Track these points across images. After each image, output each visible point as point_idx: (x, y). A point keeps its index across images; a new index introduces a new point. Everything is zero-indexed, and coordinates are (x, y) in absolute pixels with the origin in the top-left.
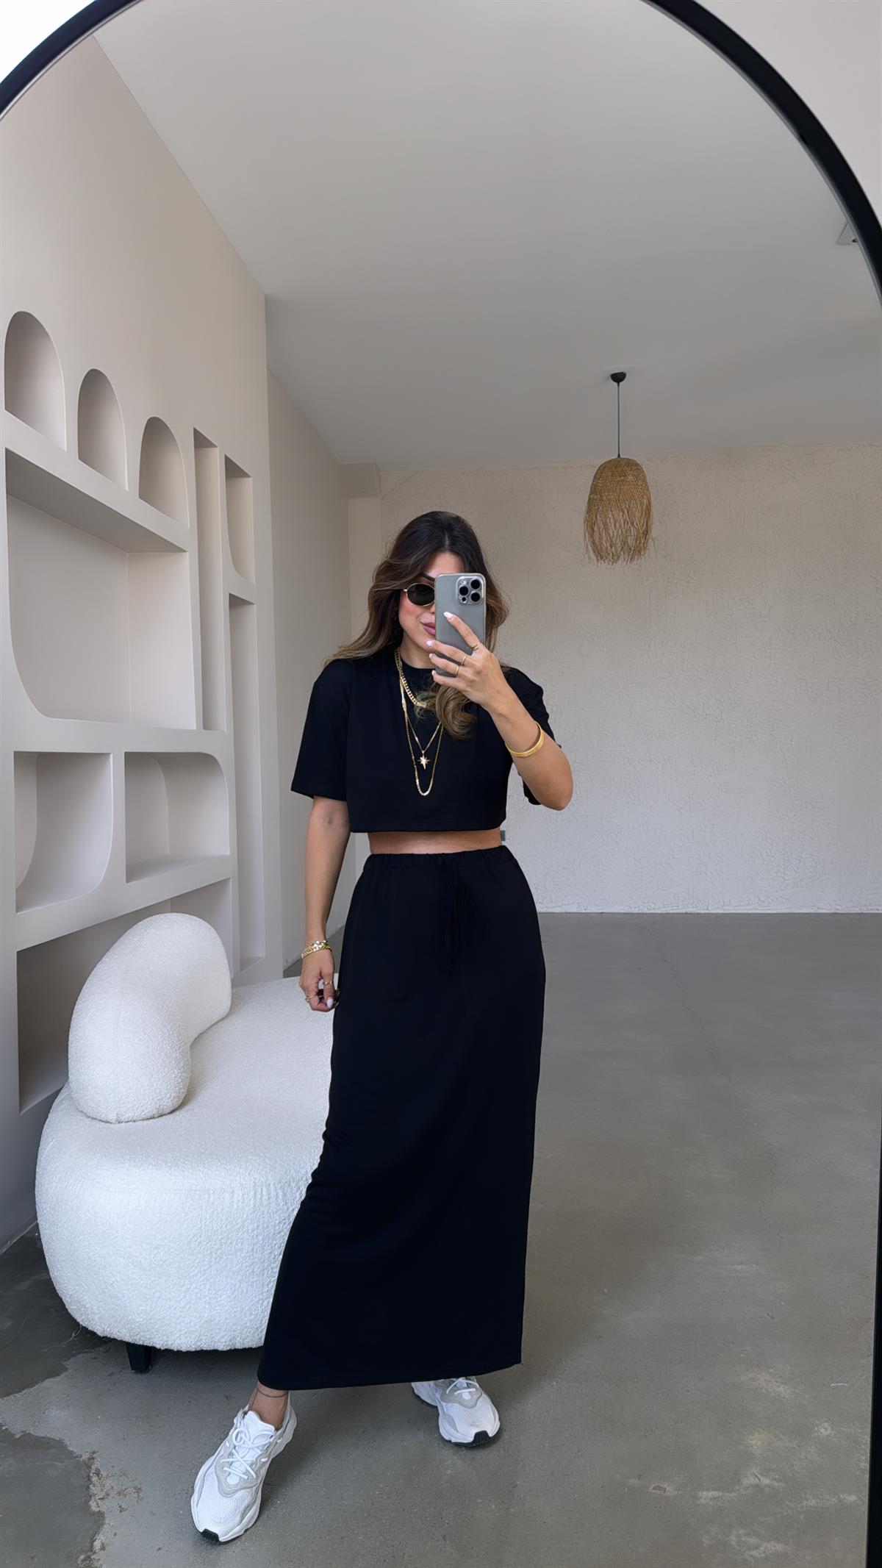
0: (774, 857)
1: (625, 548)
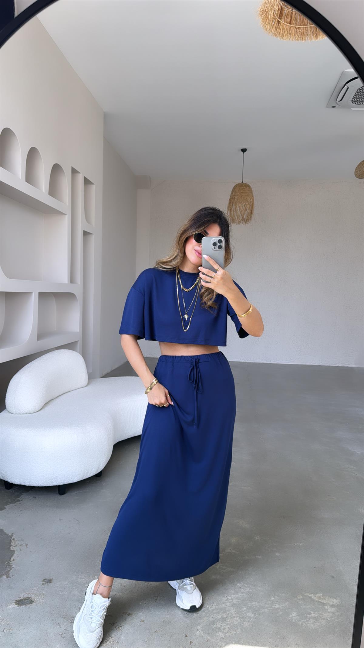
1: (243, 219)
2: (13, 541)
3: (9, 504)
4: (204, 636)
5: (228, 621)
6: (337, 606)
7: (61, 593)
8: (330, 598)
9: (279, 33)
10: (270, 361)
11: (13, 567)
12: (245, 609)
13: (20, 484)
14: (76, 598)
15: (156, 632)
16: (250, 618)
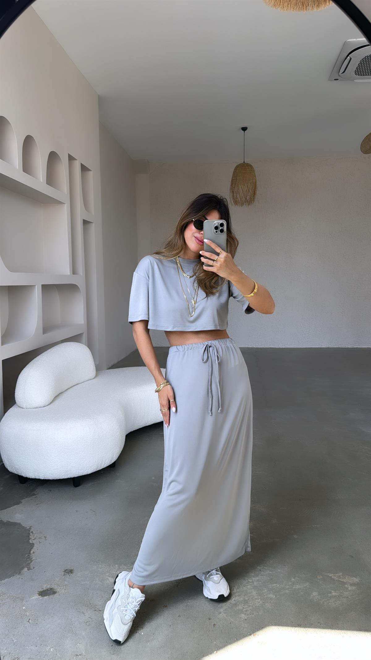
0: (305, 326)
1: (246, 201)
2: (31, 534)
3: (25, 498)
4: (227, 618)
5: (250, 603)
6: (357, 584)
7: (82, 583)
8: (350, 577)
9: (279, 4)
10: (278, 346)
11: (34, 560)
12: (266, 591)
13: (34, 478)
14: (98, 587)
15: (179, 616)
16: (271, 599)
